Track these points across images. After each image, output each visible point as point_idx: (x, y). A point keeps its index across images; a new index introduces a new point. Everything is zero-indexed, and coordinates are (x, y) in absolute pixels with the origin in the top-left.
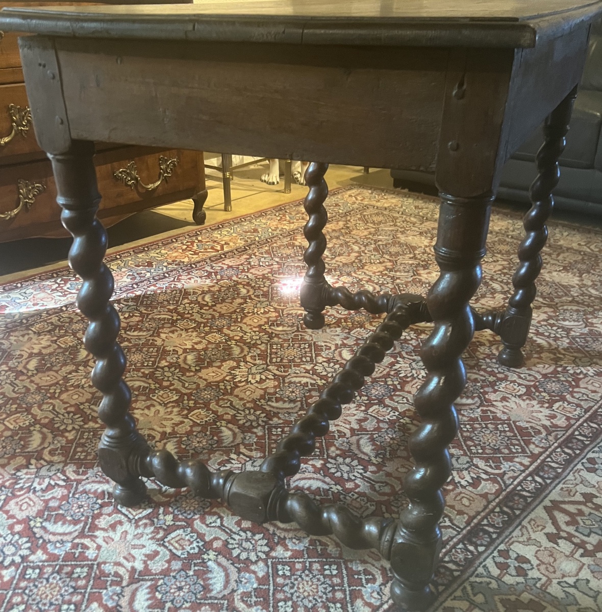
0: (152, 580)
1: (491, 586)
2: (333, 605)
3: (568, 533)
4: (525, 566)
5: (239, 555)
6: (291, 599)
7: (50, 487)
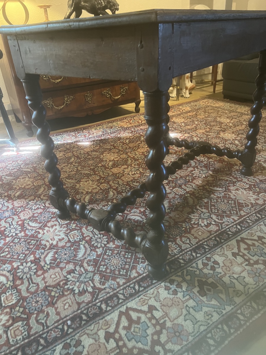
0: (57, 249)
1: (196, 273)
2: (122, 271)
3: (243, 253)
4: (216, 266)
5: (94, 244)
6: (106, 265)
7: (38, 208)
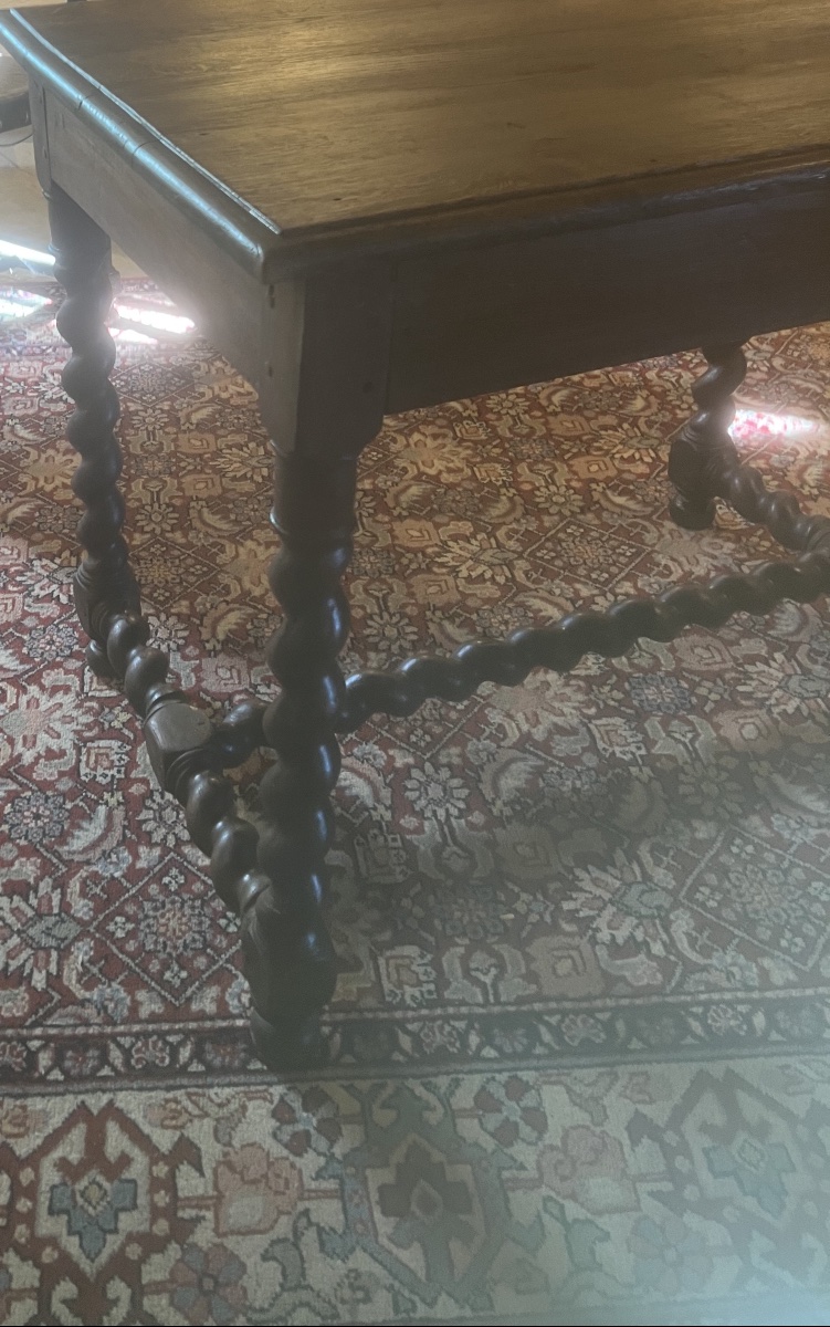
0: (21, 785)
1: (427, 1114)
2: (176, 968)
3: (683, 1142)
4: (525, 1130)
6: (138, 922)
